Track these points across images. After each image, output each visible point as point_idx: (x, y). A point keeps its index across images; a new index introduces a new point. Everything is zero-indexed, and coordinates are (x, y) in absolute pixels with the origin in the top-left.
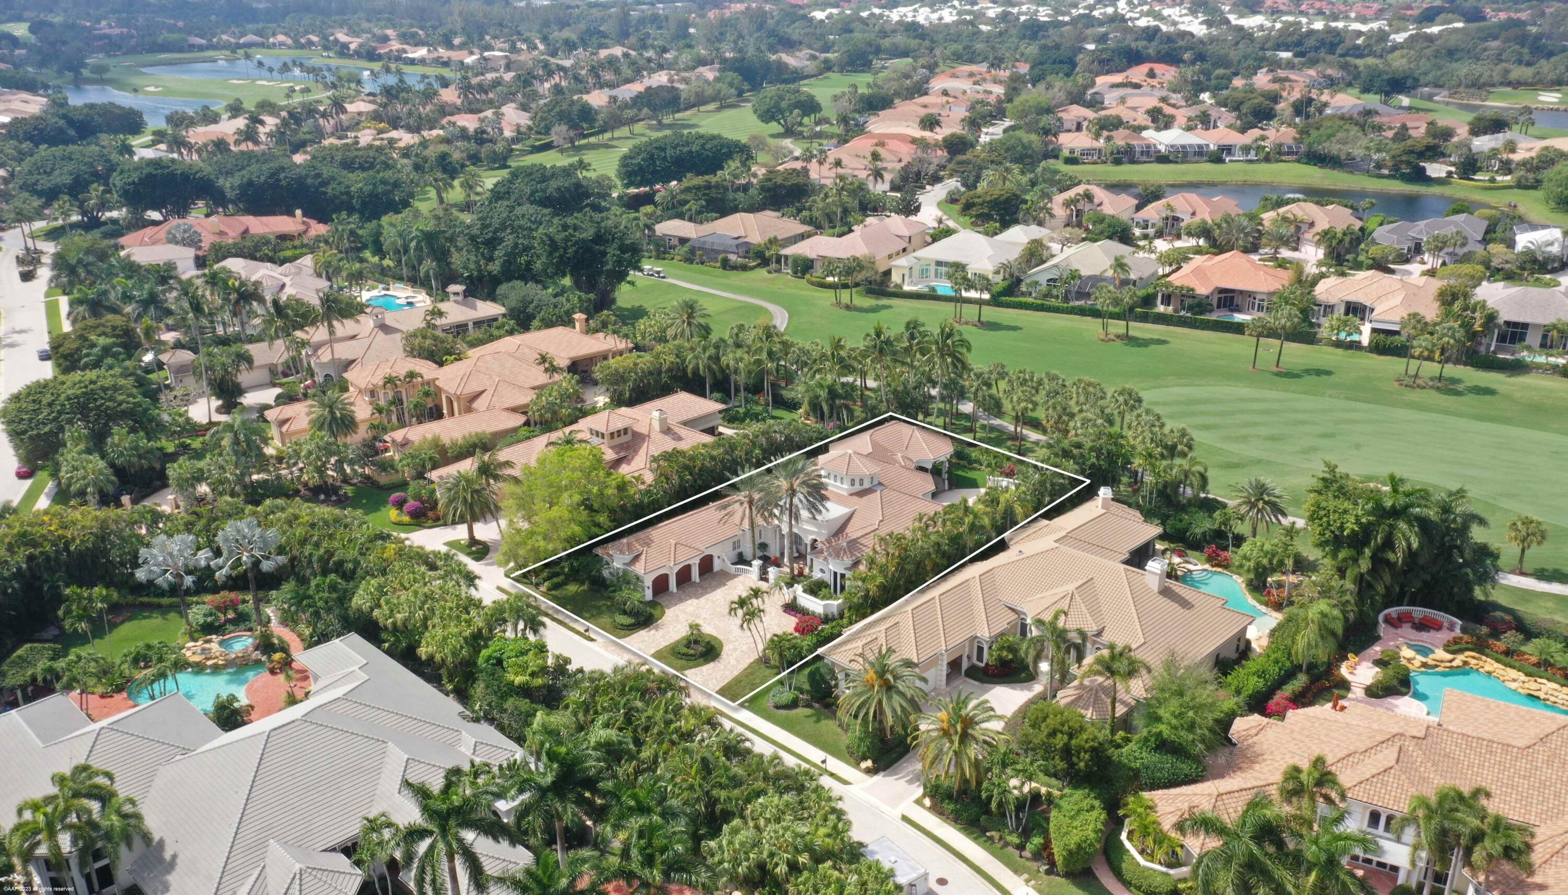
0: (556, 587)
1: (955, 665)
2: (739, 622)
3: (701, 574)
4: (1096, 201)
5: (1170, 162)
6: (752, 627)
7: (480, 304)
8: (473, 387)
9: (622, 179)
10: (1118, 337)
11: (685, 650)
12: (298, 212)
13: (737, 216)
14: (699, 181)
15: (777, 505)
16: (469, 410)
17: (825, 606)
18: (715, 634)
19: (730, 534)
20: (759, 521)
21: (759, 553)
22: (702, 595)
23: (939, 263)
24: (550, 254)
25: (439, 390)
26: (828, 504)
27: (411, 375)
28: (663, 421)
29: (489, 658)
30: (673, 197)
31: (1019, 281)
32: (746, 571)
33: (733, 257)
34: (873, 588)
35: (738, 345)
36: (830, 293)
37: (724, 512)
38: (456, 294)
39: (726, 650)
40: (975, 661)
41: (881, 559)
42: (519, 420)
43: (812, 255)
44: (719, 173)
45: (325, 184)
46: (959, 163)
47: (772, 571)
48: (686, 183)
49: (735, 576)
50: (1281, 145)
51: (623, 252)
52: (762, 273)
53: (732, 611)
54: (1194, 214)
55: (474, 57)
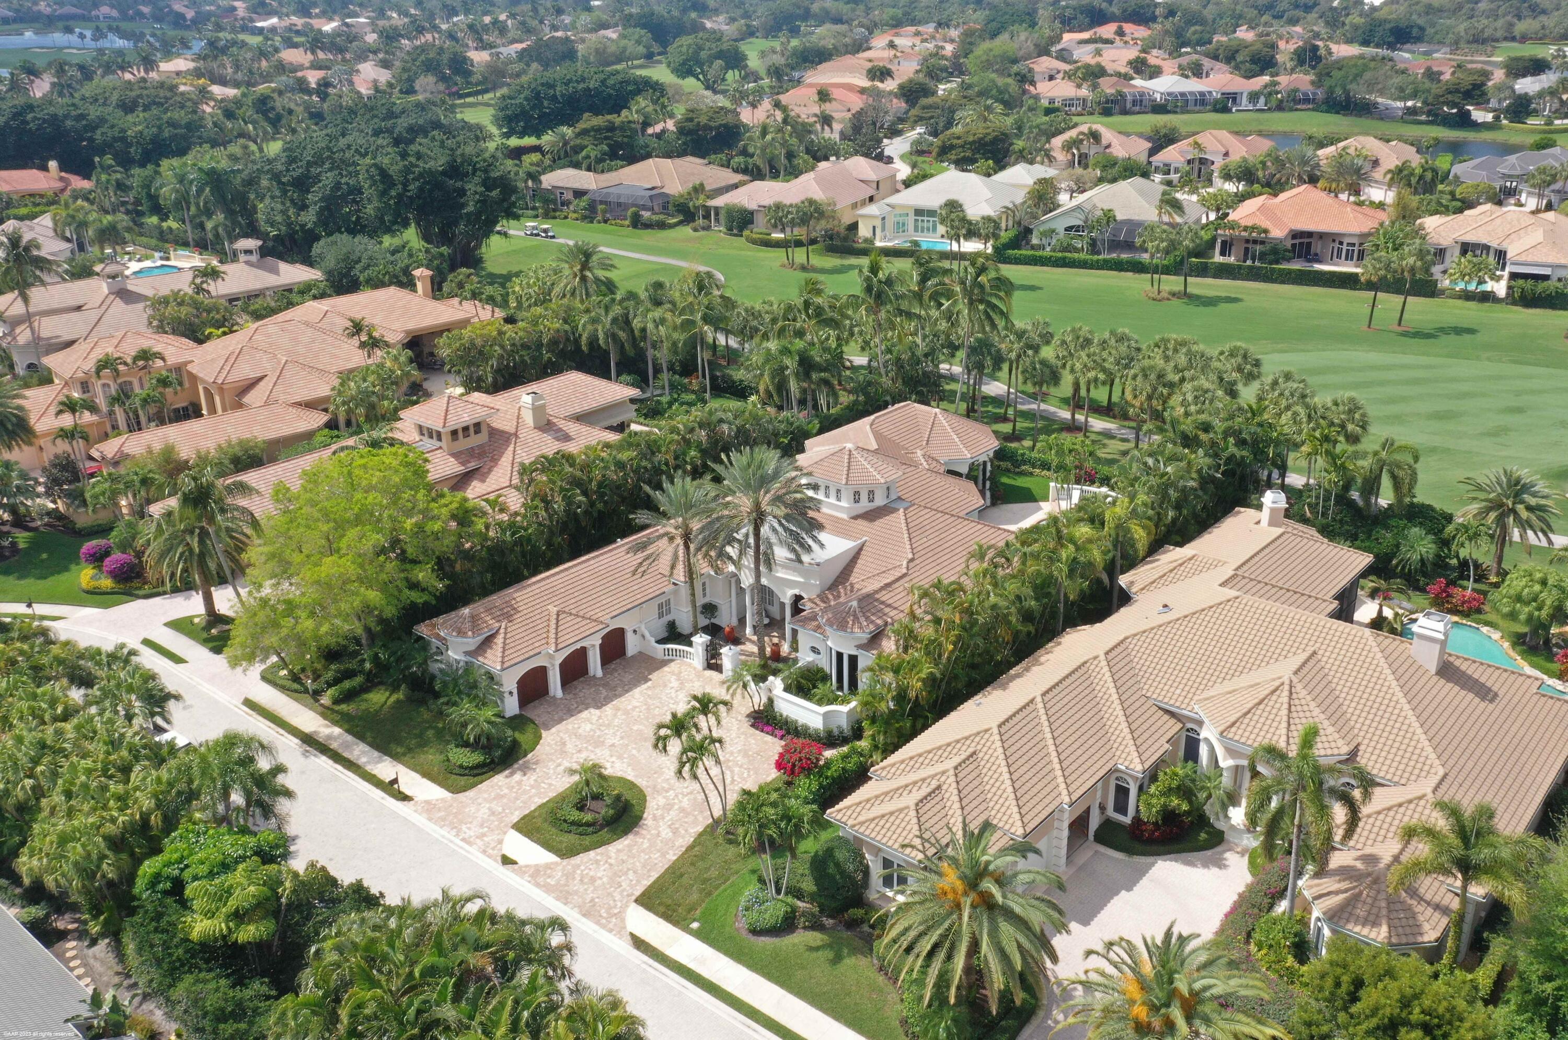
0: (348, 696)
1: (1079, 826)
2: (673, 766)
3: (604, 663)
4: (1104, 142)
5: (1168, 112)
6: (700, 772)
7: (283, 266)
8: (244, 371)
9: (500, 127)
10: (1174, 294)
11: (575, 815)
12: (53, 164)
13: (650, 161)
14: (598, 121)
15: (730, 541)
16: (239, 406)
17: (826, 715)
18: (630, 776)
19: (653, 591)
20: (703, 567)
21: (703, 621)
22: (608, 700)
23: (919, 212)
24: (383, 193)
25: (194, 378)
26: (823, 536)
27: (145, 355)
28: (538, 411)
29: (156, 878)
30: (566, 143)
31: (1028, 231)
32: (684, 655)
33: (646, 214)
34: (915, 686)
35: (658, 303)
36: (780, 253)
37: (641, 556)
38: (248, 252)
39: (653, 806)
40: (1111, 812)
41: (927, 631)
42: (318, 419)
43: (752, 206)
44: (624, 113)
45: (93, 127)
46: (924, 108)
47: (727, 653)
48: (581, 125)
49: (664, 663)
50: (1296, 90)
51: (489, 189)
52: (687, 231)
53: (660, 743)
54: (1226, 154)
55: (334, 24)
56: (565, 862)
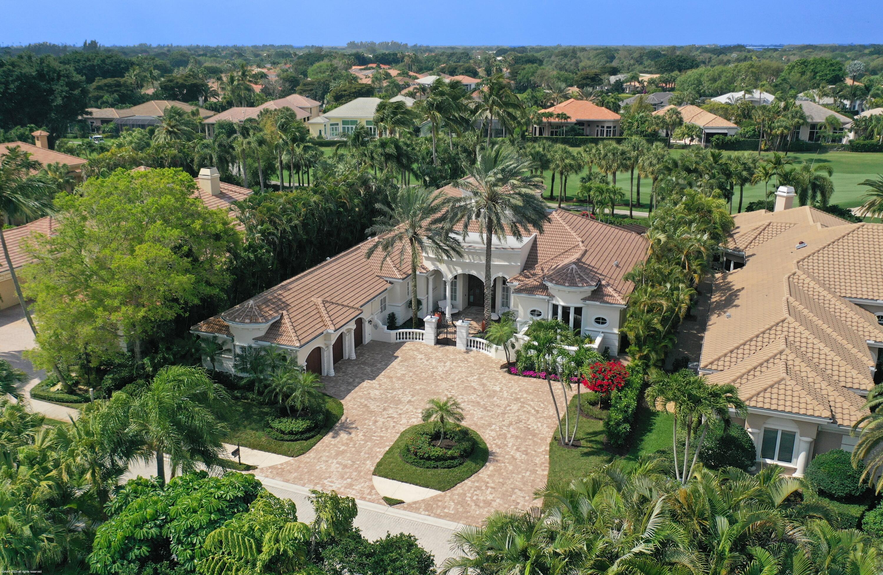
13: (152, 102)
14: (108, 80)
19: (379, 288)
23: (345, 122)
28: (214, 182)
32: (416, 337)
43: (236, 121)
49: (398, 346)
56: (448, 493)
